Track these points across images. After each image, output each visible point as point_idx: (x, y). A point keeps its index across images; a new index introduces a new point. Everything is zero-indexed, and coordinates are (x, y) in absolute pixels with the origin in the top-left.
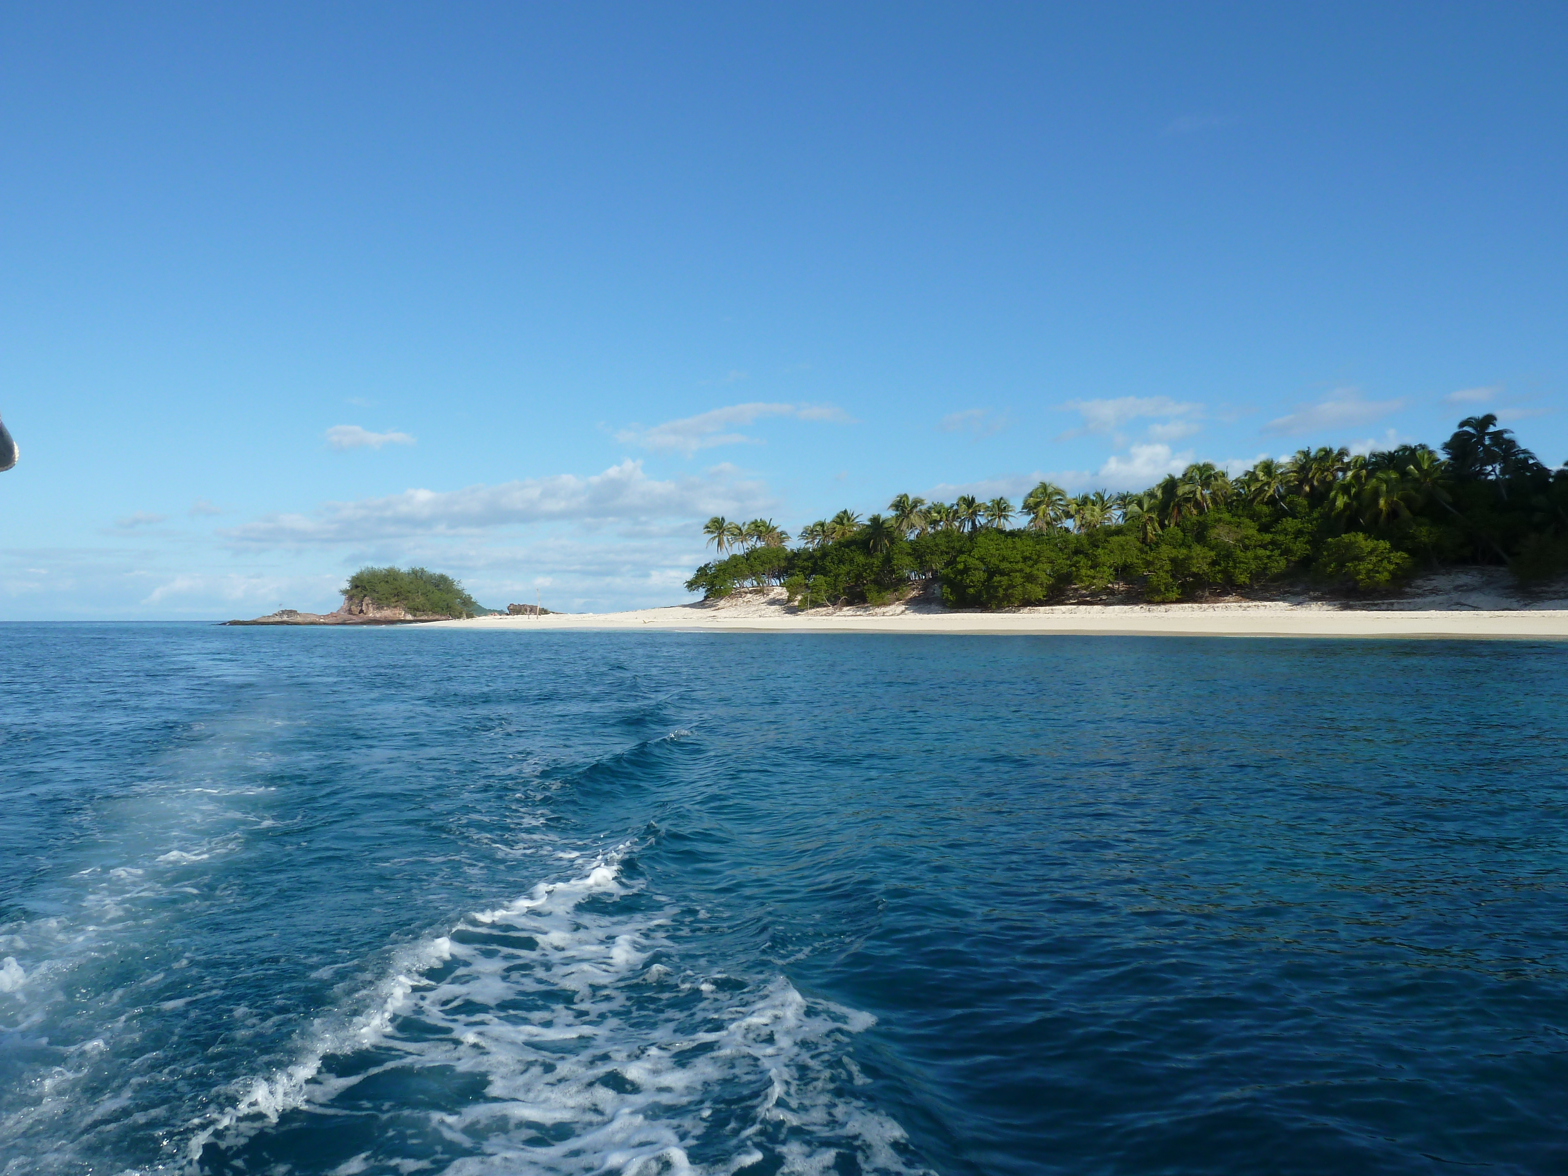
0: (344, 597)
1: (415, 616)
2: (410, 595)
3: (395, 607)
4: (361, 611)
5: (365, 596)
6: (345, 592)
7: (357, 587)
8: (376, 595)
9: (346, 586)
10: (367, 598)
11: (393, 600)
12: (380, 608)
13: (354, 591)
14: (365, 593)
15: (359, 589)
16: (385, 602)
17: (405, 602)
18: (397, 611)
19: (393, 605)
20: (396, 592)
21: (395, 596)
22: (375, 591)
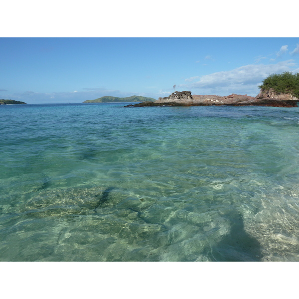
0: (260, 90)
2: (297, 86)
3: (288, 93)
4: (268, 96)
6: (261, 87)
7: (267, 84)
8: (276, 87)
9: (261, 84)
10: (271, 89)
11: (286, 89)
12: (278, 94)
13: (265, 86)
14: (271, 86)
15: (268, 85)
16: (282, 91)
17: (294, 90)
18: (288, 95)
19: (286, 92)
20: (288, 84)
21: (287, 87)
22: (276, 85)
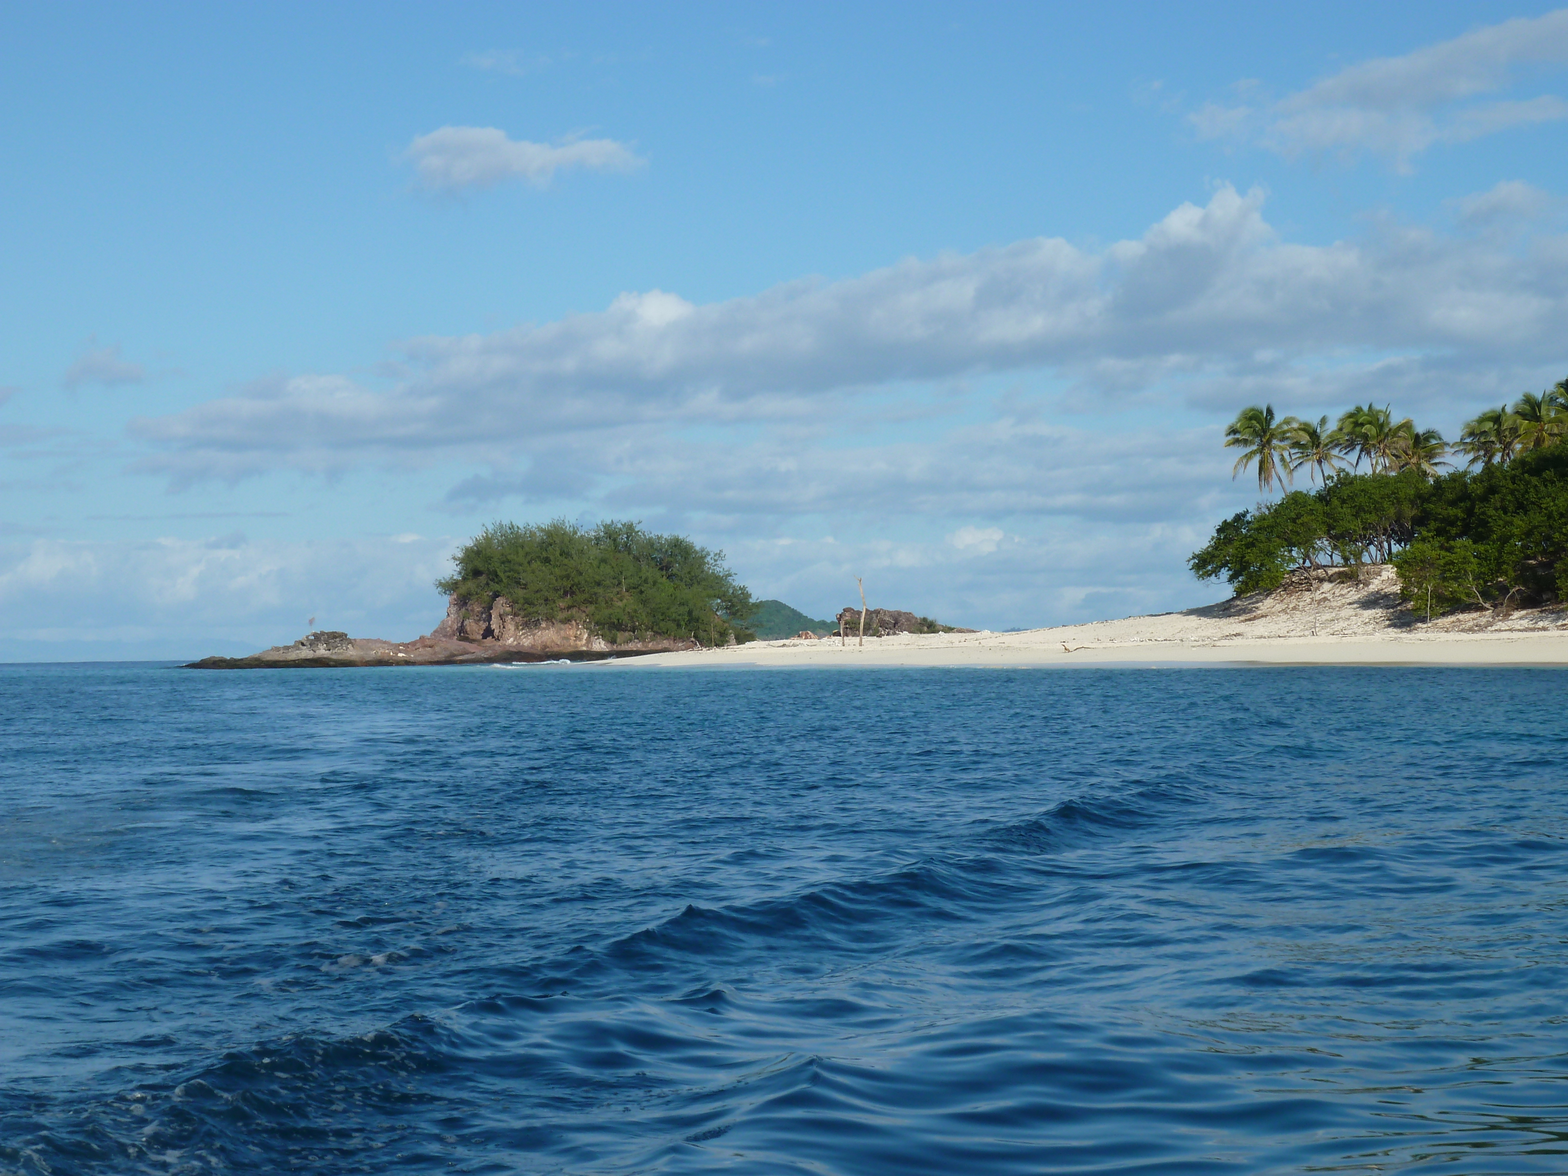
1: (613, 641)
2: (600, 590)
3: (567, 621)
4: (488, 632)
5: (496, 595)
6: (450, 587)
7: (477, 573)
8: (520, 593)
10: (500, 600)
11: (562, 604)
12: (530, 623)
13: (471, 585)
14: (497, 587)
15: (483, 579)
17: (591, 608)
18: (570, 631)
20: (567, 584)
21: (566, 593)
22: (520, 585)
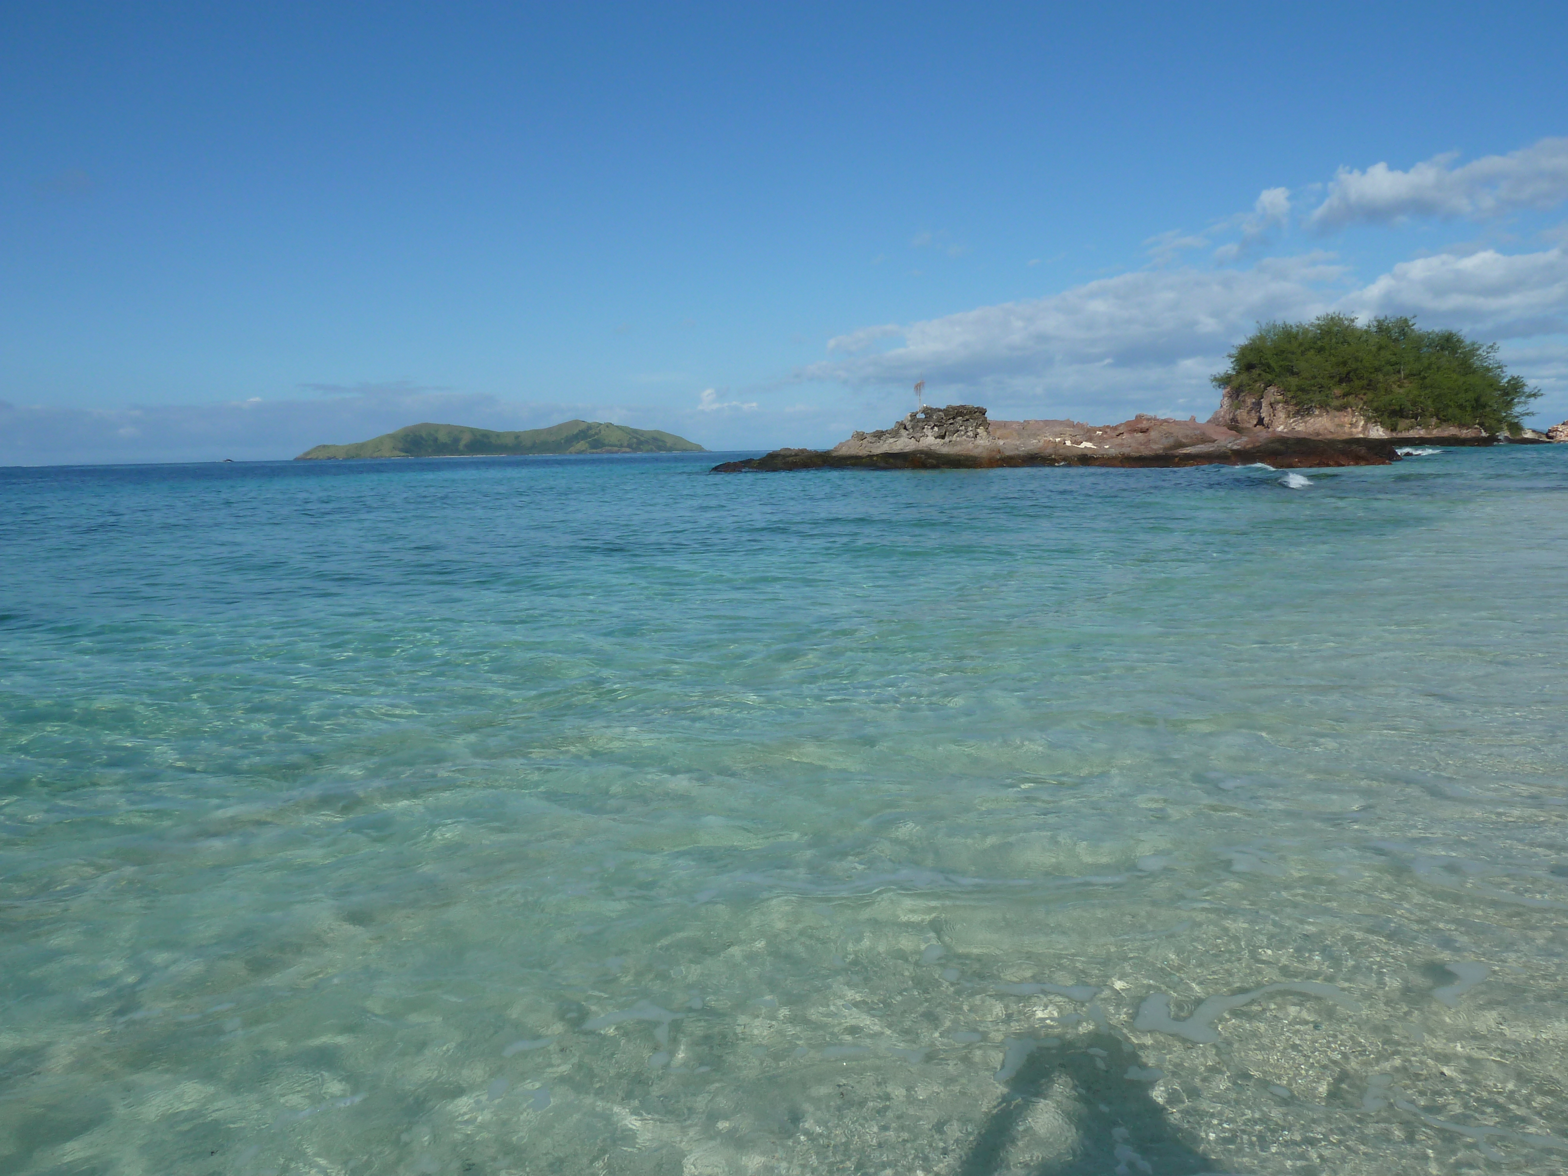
0: (1222, 392)
2: (1381, 377)
3: (1343, 408)
4: (1260, 421)
5: (1269, 384)
6: (1224, 381)
7: (1249, 367)
8: (1293, 381)
10: (1272, 389)
11: (1337, 391)
12: (1302, 410)
14: (1269, 377)
15: (1255, 372)
16: (1317, 397)
17: (1370, 395)
18: (1346, 418)
19: (1336, 403)
20: (1344, 370)
22: (1293, 373)
